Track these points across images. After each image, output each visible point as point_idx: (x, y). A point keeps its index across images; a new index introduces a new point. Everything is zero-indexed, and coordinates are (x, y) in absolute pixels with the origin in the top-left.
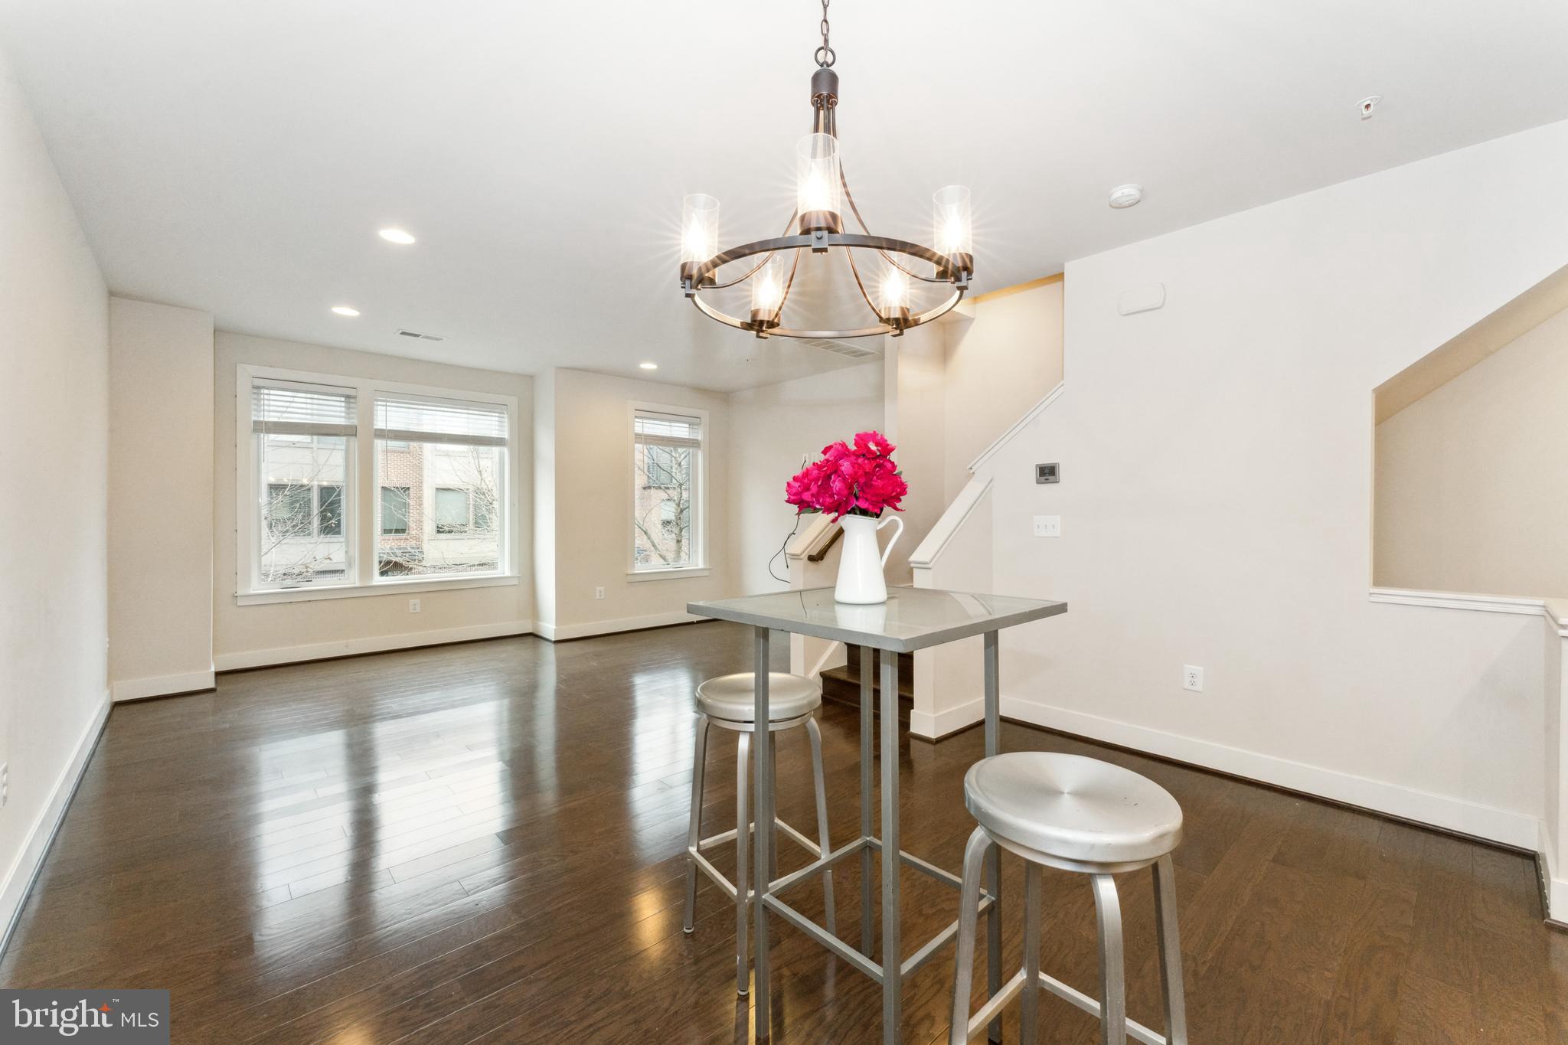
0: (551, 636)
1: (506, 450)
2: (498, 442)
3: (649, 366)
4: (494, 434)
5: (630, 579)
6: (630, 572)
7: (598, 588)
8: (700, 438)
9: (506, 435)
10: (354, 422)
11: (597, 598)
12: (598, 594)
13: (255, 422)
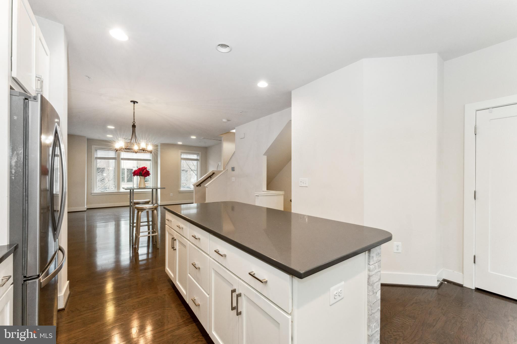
0: (159, 205)
1: (151, 162)
2: (150, 160)
3: (180, 143)
4: (149, 158)
5: (179, 192)
6: (179, 190)
7: (171, 194)
8: (199, 158)
9: (151, 159)
10: (116, 157)
11: (171, 196)
12: (171, 195)
13: (96, 157)
